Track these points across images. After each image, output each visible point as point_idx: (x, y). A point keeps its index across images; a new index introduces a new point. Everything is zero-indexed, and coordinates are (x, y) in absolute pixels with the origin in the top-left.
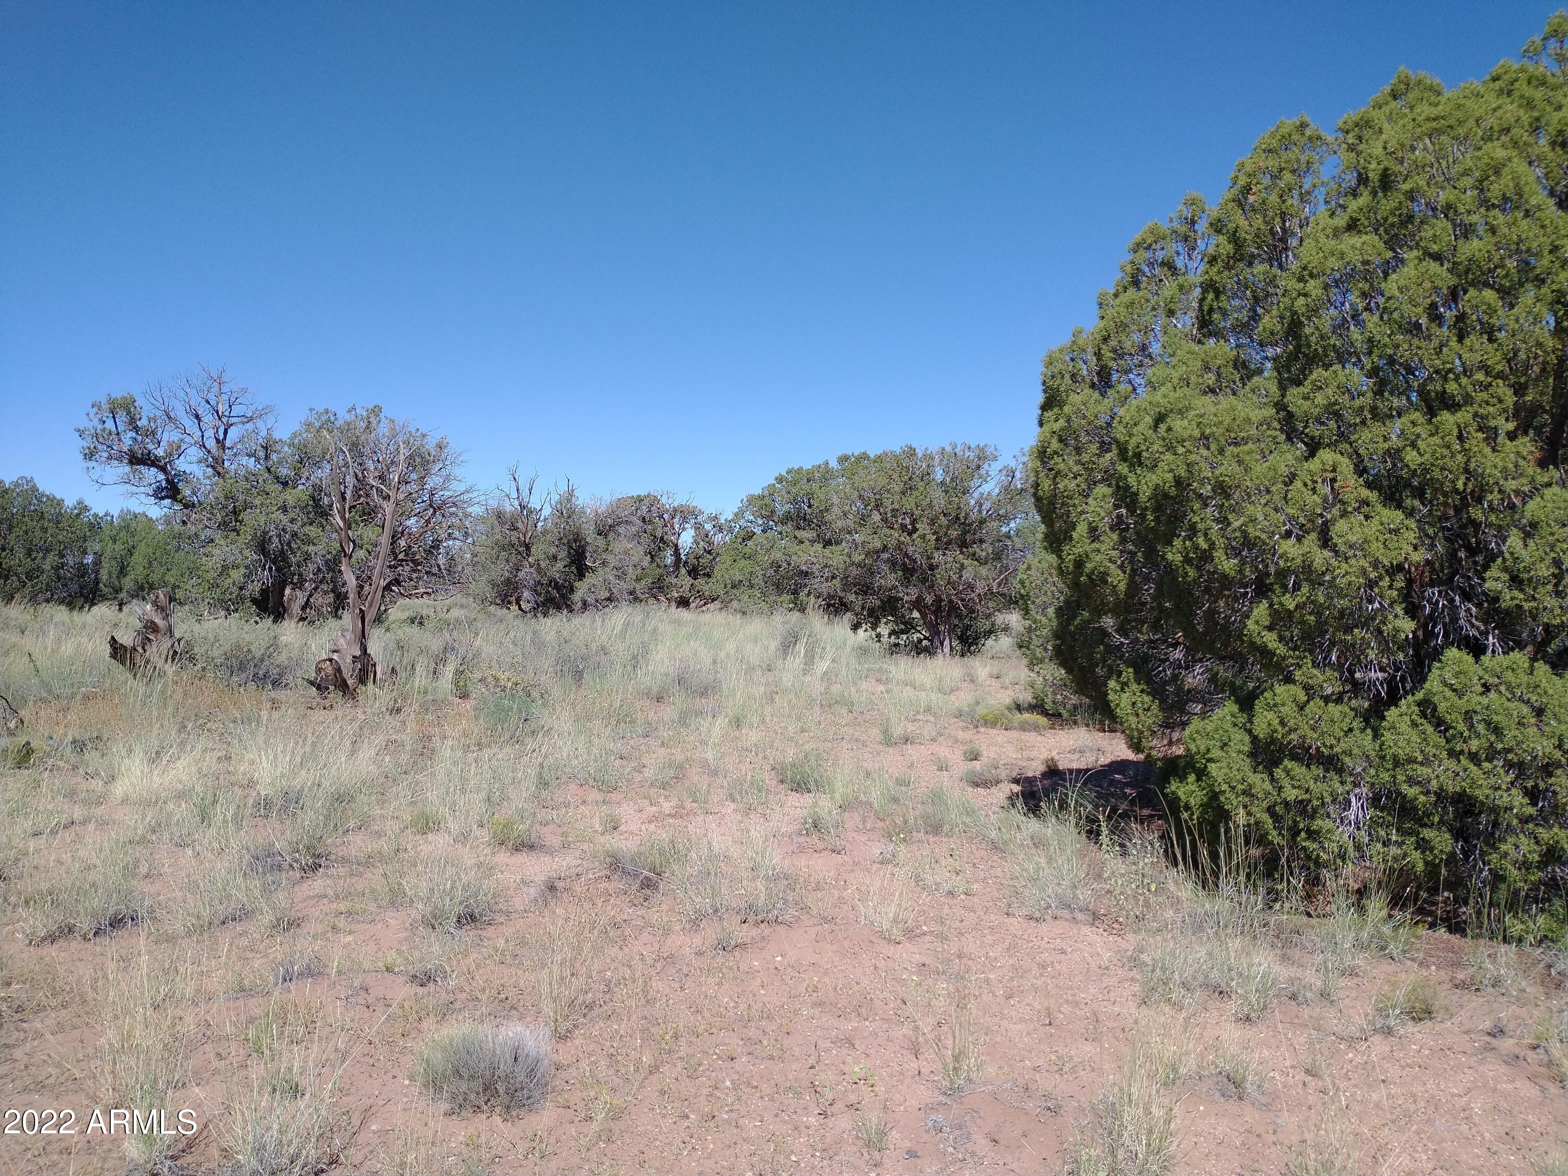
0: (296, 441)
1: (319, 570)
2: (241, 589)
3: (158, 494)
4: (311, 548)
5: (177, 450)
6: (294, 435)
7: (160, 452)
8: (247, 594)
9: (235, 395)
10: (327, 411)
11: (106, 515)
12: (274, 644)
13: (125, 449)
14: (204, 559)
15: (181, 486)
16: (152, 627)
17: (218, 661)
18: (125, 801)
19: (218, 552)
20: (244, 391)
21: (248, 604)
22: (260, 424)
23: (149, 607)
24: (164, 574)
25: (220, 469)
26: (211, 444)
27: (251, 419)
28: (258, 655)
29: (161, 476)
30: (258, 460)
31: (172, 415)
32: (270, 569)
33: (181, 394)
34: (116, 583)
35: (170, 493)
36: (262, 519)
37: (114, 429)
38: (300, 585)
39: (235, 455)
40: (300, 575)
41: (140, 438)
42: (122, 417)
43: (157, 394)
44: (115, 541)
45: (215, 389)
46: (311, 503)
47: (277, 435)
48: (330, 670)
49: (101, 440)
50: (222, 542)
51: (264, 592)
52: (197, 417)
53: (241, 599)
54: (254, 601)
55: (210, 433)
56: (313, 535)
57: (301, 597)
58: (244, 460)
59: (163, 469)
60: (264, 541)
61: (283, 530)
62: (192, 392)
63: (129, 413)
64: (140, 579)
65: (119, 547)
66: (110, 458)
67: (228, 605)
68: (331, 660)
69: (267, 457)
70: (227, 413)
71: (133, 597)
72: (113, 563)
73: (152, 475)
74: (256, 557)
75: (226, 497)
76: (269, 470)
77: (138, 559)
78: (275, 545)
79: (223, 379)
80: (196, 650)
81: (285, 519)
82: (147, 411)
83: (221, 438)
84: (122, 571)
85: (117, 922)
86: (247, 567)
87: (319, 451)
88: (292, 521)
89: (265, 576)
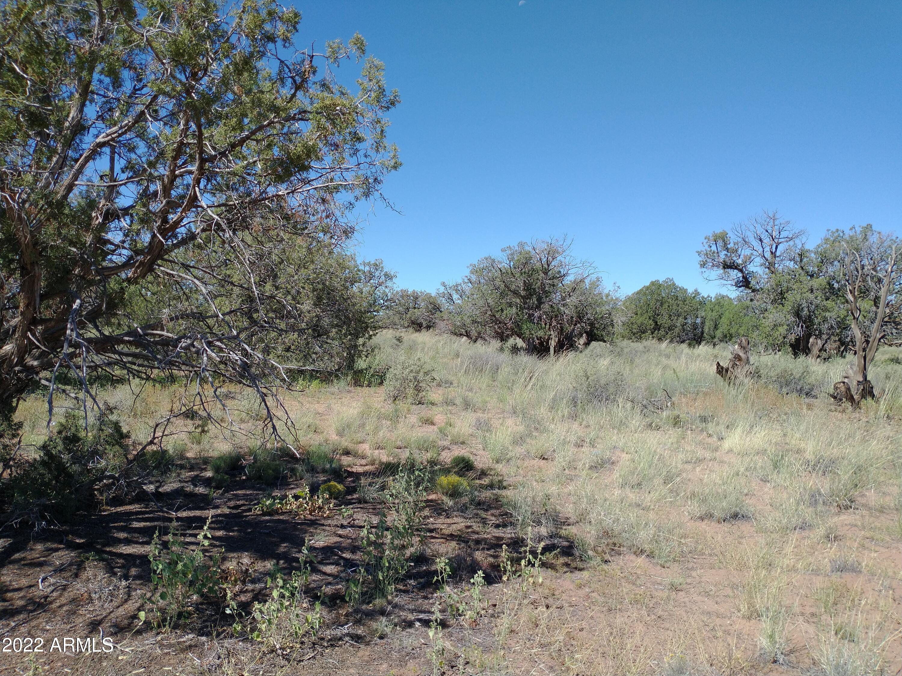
0: (820, 250)
1: (832, 327)
2: (784, 338)
3: (737, 285)
4: (827, 314)
5: (749, 259)
6: (819, 246)
7: (740, 261)
8: (788, 341)
9: (783, 226)
10: (837, 231)
11: (708, 297)
12: (806, 371)
13: (721, 261)
14: (764, 320)
15: (750, 279)
16: (738, 358)
17: (774, 379)
18: (730, 451)
19: (772, 316)
20: (788, 223)
21: (787, 346)
22: (797, 241)
23: (736, 346)
24: (738, 329)
25: (773, 270)
26: (768, 255)
27: (791, 239)
28: (797, 376)
29: (740, 275)
30: (796, 263)
31: (747, 240)
32: (802, 326)
33: (752, 228)
34: (712, 333)
35: (745, 284)
36: (798, 297)
37: (716, 250)
38: (819, 336)
39: (782, 260)
40: (820, 331)
41: (729, 254)
42: (720, 243)
43: (739, 229)
44: (712, 311)
45: (771, 223)
46: (828, 287)
47: (807, 247)
48: (843, 389)
49: (709, 256)
50: (774, 311)
51: (798, 340)
52: (761, 240)
53: (784, 343)
54: (791, 345)
55: (767, 249)
56: (829, 306)
57: (820, 343)
58: (787, 263)
59: (741, 271)
60: (798, 310)
61: (811, 303)
62: (758, 226)
63: (724, 241)
64: (725, 331)
65: (714, 314)
66: (713, 266)
67: (777, 347)
68: (844, 383)
69: (801, 260)
70: (777, 237)
71: (721, 341)
72: (711, 323)
73: (735, 274)
74: (793, 319)
75: (777, 285)
76: (802, 268)
77: (724, 321)
78: (805, 312)
79: (776, 217)
80: (762, 371)
81: (811, 296)
82: (733, 239)
83: (774, 251)
84: (716, 327)
85: (735, 516)
86: (788, 325)
87: (833, 255)
88: (816, 298)
89: (799, 331)
